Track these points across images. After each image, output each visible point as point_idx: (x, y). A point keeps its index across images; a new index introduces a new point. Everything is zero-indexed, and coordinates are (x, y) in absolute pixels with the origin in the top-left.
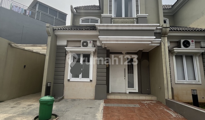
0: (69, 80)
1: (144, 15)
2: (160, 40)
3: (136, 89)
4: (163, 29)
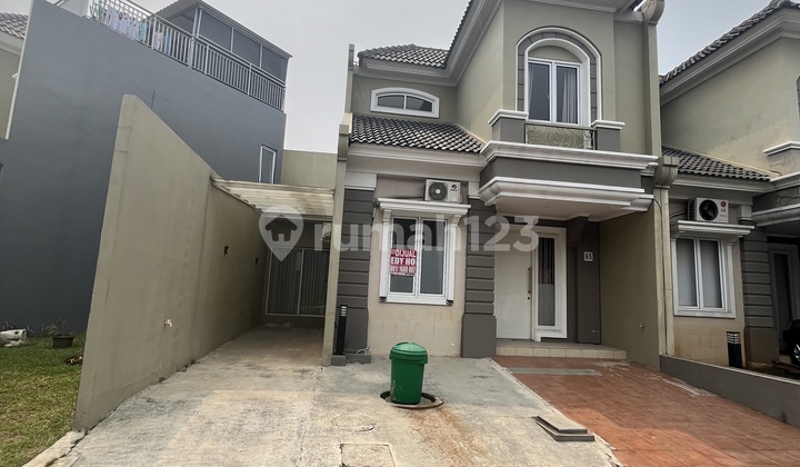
0: (383, 299)
1: (612, 123)
2: (651, 196)
3: (561, 329)
4: (664, 169)
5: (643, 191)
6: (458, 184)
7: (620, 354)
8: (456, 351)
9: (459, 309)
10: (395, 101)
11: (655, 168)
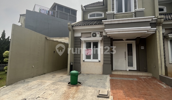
0: (84, 61)
1: (141, 9)
2: (156, 28)
4: (158, 19)
5: (150, 27)
6: (99, 33)
7: (150, 75)
8: (101, 73)
9: (102, 63)
10: (93, 15)
11: (156, 20)
